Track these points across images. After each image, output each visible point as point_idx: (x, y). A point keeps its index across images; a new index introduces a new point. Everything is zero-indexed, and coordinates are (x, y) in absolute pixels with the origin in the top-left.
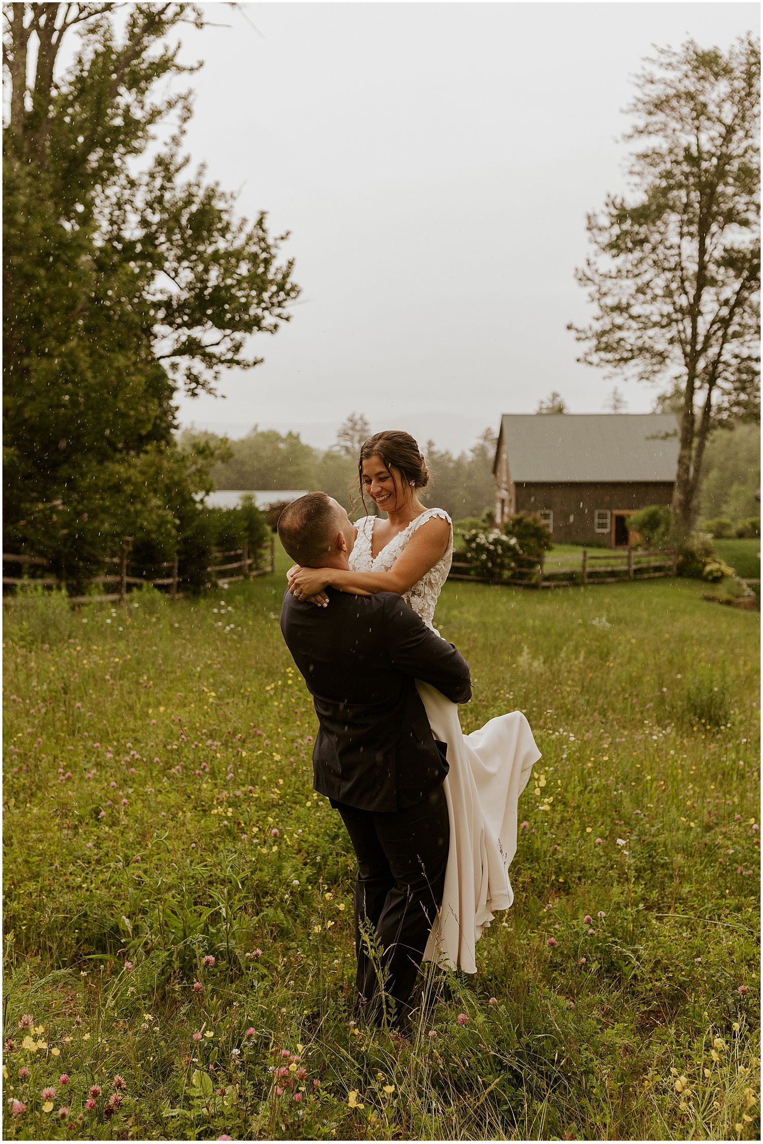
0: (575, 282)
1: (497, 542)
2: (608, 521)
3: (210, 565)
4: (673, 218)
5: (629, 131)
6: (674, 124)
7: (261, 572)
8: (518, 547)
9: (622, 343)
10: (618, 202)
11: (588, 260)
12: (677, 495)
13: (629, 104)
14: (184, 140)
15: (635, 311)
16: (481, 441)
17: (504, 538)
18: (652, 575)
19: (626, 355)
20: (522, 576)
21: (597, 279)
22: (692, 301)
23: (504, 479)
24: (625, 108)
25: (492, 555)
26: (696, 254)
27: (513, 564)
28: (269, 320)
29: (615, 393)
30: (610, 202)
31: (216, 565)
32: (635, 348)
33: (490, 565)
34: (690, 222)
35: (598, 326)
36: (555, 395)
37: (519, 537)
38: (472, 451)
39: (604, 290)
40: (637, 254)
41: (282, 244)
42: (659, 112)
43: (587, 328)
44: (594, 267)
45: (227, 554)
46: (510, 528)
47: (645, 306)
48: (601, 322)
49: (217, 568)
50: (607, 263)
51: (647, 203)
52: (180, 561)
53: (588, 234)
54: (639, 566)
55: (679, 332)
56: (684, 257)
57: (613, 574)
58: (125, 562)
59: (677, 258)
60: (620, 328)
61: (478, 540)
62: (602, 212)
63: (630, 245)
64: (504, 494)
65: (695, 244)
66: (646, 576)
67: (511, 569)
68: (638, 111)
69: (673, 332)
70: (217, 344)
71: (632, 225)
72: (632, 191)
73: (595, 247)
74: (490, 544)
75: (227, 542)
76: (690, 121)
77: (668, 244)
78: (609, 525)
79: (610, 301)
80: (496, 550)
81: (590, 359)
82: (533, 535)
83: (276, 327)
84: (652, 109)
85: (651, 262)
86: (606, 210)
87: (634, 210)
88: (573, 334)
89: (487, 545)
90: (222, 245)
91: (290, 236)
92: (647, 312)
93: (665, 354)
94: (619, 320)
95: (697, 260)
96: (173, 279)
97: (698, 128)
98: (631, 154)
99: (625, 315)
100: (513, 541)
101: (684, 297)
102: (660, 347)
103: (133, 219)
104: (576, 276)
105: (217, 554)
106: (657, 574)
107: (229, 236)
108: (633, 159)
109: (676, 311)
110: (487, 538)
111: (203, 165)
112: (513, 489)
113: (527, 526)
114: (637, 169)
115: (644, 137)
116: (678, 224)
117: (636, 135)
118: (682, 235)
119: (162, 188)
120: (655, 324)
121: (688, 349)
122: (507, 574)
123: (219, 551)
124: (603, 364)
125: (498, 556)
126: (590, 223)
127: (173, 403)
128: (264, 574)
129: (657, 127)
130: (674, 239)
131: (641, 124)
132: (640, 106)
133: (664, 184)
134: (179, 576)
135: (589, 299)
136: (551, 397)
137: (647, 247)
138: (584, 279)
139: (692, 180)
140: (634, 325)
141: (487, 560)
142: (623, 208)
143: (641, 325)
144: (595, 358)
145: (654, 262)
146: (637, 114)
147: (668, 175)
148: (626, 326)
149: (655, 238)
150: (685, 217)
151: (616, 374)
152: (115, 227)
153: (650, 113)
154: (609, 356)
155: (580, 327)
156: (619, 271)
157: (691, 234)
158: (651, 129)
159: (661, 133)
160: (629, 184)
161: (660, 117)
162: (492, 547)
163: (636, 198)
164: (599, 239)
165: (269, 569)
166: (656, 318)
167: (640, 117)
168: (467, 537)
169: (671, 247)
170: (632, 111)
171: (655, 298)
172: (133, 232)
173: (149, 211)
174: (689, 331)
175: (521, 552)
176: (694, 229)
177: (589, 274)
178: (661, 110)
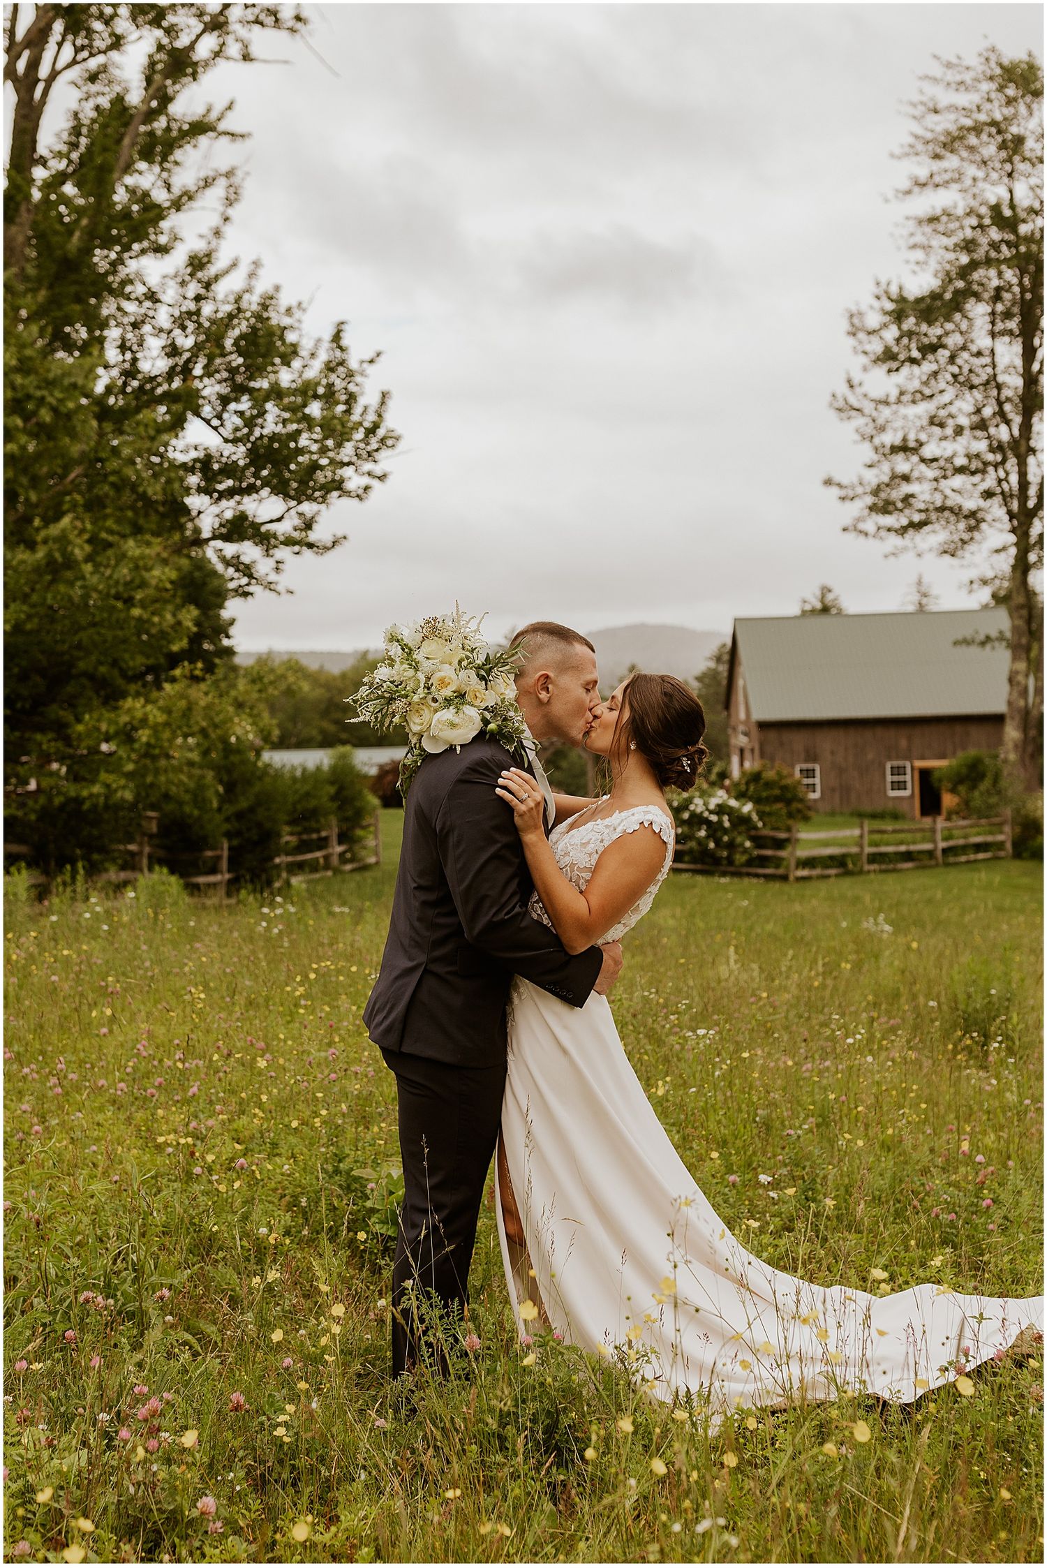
0: (833, 414)
1: (721, 810)
2: (908, 778)
3: (279, 855)
4: (979, 311)
5: (906, 184)
6: (972, 171)
7: (361, 864)
8: (755, 817)
9: (912, 500)
10: (894, 290)
11: (849, 381)
12: (1012, 733)
13: (902, 146)
14: (228, 230)
15: (928, 452)
16: (712, 665)
17: (733, 803)
18: (972, 857)
19: (917, 518)
20: (763, 861)
21: (868, 407)
22: (1016, 432)
23: (742, 716)
24: (898, 151)
25: (715, 830)
26: (1019, 362)
27: (748, 844)
28: (354, 480)
29: (919, 583)
30: (881, 293)
31: (287, 854)
32: (931, 507)
33: (712, 845)
34: (1007, 315)
35: (873, 477)
36: (826, 590)
37: (757, 801)
38: (699, 679)
39: (880, 421)
40: (928, 367)
41: (370, 369)
42: (948, 154)
43: (855, 480)
44: (859, 390)
45: (305, 837)
46: (743, 787)
47: (944, 443)
48: (874, 471)
49: (290, 859)
50: (881, 382)
51: (938, 291)
52: (230, 849)
53: (851, 341)
54: (951, 843)
55: (1000, 481)
56: (999, 369)
57: (908, 856)
58: (147, 850)
59: (989, 370)
60: (906, 478)
61: (692, 807)
62: (872, 307)
63: (915, 354)
64: (742, 740)
65: (1018, 347)
66: (963, 859)
67: (745, 851)
68: (917, 154)
69: (990, 482)
70: (279, 520)
71: (917, 324)
72: (914, 272)
73: (864, 360)
74: (711, 812)
75: (305, 818)
76: (998, 165)
77: (974, 349)
78: (909, 785)
79: (890, 438)
80: (720, 822)
81: (861, 526)
82: (777, 799)
83: (366, 489)
84: (939, 150)
85: (949, 378)
86: (876, 304)
87: (919, 300)
88: (835, 492)
89: (706, 814)
90: (286, 377)
91: (382, 358)
92: (948, 453)
93: (979, 515)
94: (902, 464)
95: (1021, 370)
96: (215, 428)
97: (1010, 175)
98: (907, 218)
99: (915, 459)
100: (748, 808)
101: (1003, 428)
102: (970, 504)
103: (155, 344)
104: (831, 405)
105: (288, 838)
106: (981, 856)
107: (296, 364)
108: (911, 225)
109: (992, 450)
110: (706, 804)
111: (257, 264)
112: (755, 732)
113: (769, 785)
114: (919, 239)
115: (929, 191)
116: (988, 319)
117: (916, 189)
118: (993, 335)
119: (198, 298)
120: (961, 470)
121: (1015, 505)
122: (740, 858)
123: (292, 834)
124: (883, 533)
125: (725, 831)
126: (853, 325)
127: (225, 614)
128: (365, 868)
129: (947, 177)
130: (984, 342)
131: (923, 174)
132: (920, 147)
133: (965, 259)
134: (229, 871)
135: (858, 437)
136: (818, 593)
137: (943, 354)
138: (846, 409)
139: (1006, 252)
140: (930, 473)
141: (708, 837)
142: (902, 300)
143: (937, 473)
144: (869, 526)
145: (955, 376)
146: (914, 159)
147: (968, 246)
148: (915, 474)
149: (954, 340)
150: (1000, 307)
151: (905, 549)
152: (128, 355)
153: (937, 157)
154: (889, 520)
155: (845, 482)
156: (902, 393)
157: (1010, 333)
158: (937, 179)
159: (955, 186)
160: (907, 262)
161: (952, 162)
162: (714, 818)
163: (921, 283)
164: (868, 348)
165: (372, 860)
166: (960, 461)
167: (919, 163)
168: (675, 804)
169: (979, 354)
170: (907, 155)
171: (959, 431)
172: (153, 362)
173: (177, 332)
174: (1014, 478)
175: (760, 824)
176: (1013, 324)
177: (853, 401)
178: (952, 152)
